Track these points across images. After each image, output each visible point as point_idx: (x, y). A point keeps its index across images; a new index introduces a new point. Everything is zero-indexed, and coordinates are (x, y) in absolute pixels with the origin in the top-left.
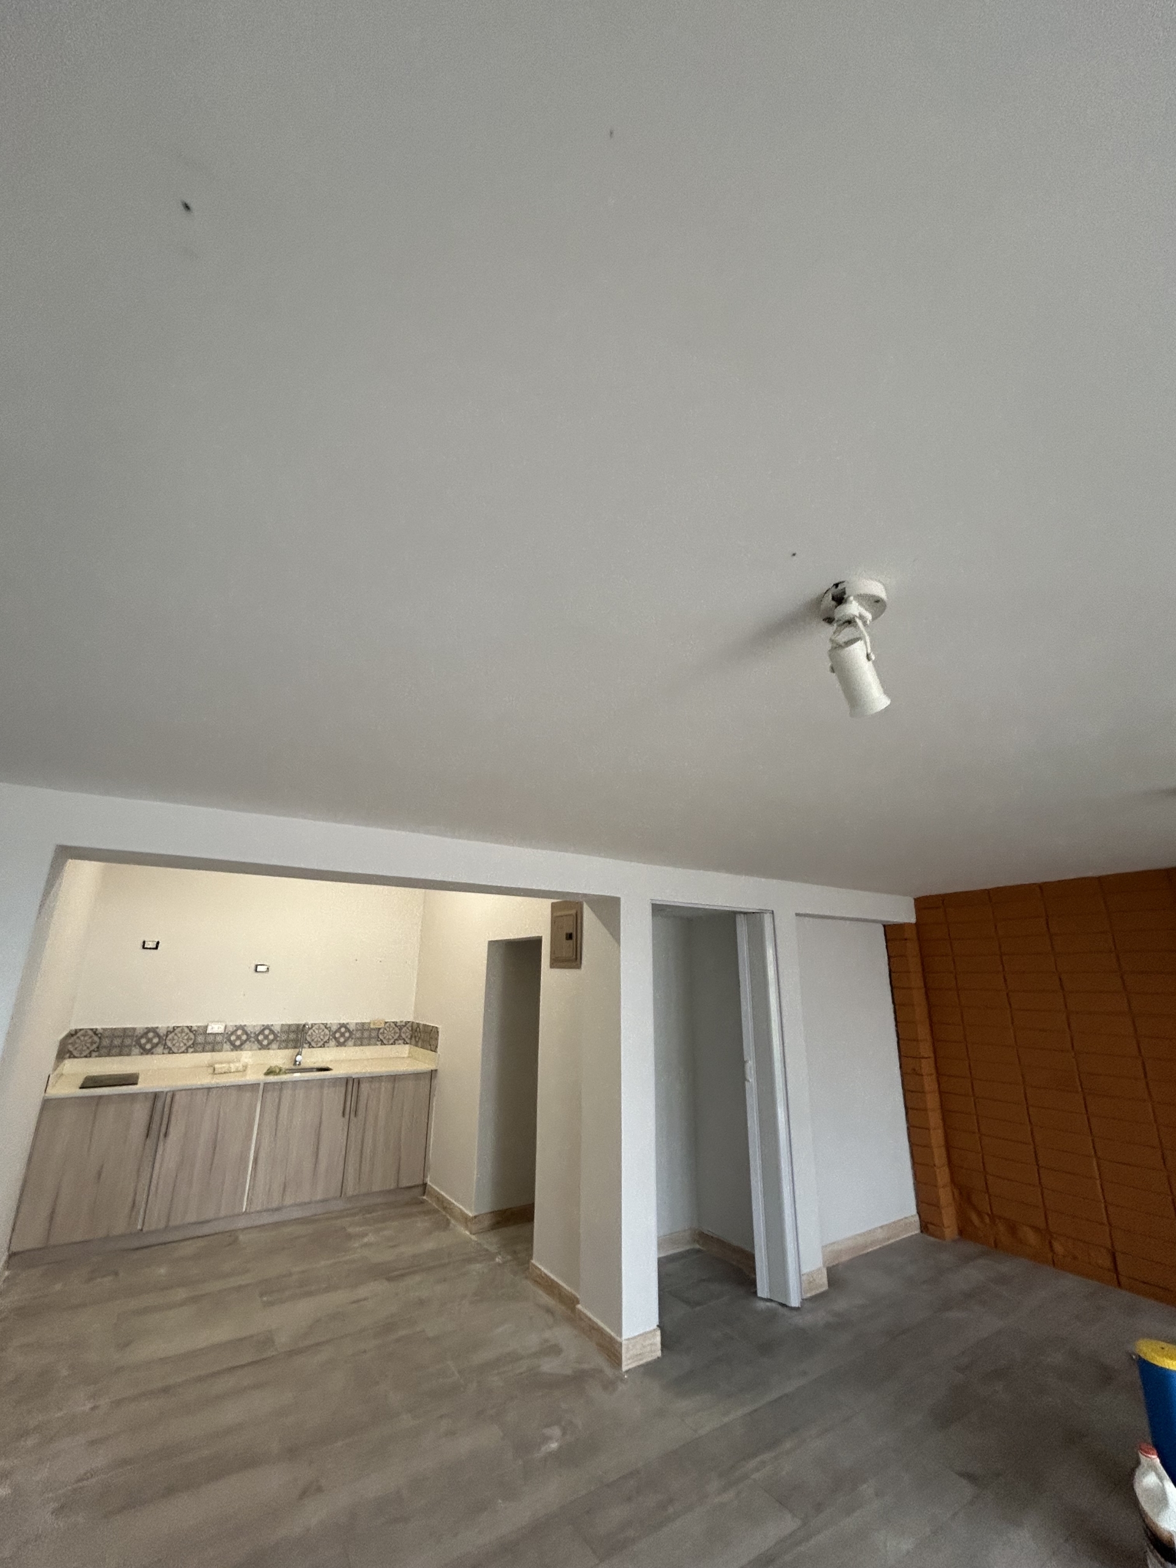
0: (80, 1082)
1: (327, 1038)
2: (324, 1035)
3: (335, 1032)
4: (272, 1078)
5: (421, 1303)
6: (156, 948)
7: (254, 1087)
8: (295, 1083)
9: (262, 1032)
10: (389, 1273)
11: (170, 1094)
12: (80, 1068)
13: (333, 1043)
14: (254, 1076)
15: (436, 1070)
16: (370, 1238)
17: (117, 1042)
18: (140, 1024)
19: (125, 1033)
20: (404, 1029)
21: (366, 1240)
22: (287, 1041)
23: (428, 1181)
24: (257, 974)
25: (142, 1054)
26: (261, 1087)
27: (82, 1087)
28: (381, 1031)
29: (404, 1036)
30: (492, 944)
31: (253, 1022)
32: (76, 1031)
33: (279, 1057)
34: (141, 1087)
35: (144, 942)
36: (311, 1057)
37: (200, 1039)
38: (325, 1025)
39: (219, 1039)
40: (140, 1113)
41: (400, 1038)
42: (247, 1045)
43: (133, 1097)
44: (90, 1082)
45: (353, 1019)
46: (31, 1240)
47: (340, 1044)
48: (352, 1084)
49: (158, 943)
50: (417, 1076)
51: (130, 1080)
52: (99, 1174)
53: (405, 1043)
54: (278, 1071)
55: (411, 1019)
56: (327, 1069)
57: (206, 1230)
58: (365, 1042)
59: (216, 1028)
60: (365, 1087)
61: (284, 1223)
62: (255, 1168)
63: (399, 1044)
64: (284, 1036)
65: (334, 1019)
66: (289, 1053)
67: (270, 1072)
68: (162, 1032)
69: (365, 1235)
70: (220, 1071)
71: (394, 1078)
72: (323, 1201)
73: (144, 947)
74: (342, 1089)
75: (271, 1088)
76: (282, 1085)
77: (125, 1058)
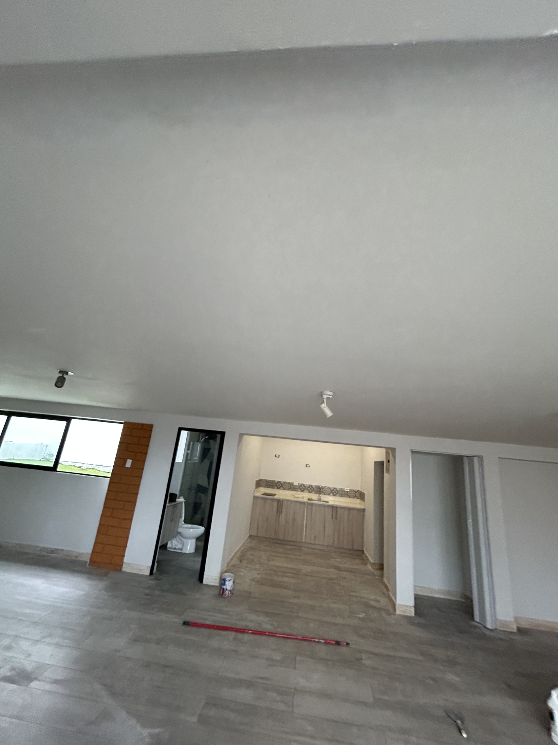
0: (262, 493)
2: (329, 491)
3: (332, 491)
4: (309, 502)
5: (345, 578)
6: (279, 457)
7: (304, 503)
8: (316, 504)
9: (309, 487)
10: (338, 569)
11: (282, 501)
12: (263, 490)
13: (332, 494)
14: (305, 500)
15: (365, 509)
16: (339, 560)
17: (271, 484)
18: (277, 480)
19: (273, 482)
20: (357, 493)
21: (337, 560)
22: (317, 491)
23: (364, 549)
24: (307, 468)
25: (277, 489)
26: (306, 503)
27: (262, 495)
28: (348, 492)
29: (357, 495)
30: (375, 462)
31: (307, 483)
32: (262, 479)
33: (314, 496)
34: (276, 497)
35: (276, 455)
36: (324, 497)
37: (292, 487)
38: (329, 487)
39: (297, 487)
40: (275, 504)
41: (356, 496)
42: (305, 491)
43: (273, 500)
44: (266, 494)
45: (338, 487)
46: (254, 533)
47: (334, 495)
48: (334, 508)
49: (279, 455)
50: (358, 510)
51: (274, 495)
52: (267, 519)
53: (358, 498)
54: (311, 499)
55: (359, 489)
56: (328, 502)
57: (294, 544)
58: (343, 495)
59: (296, 484)
60: (339, 509)
61: (315, 549)
62: (306, 530)
63: (356, 498)
64: (316, 490)
65: (332, 486)
66: (317, 495)
67: (309, 500)
68: (282, 483)
69: (337, 558)
70: (296, 497)
71: (350, 509)
72: (327, 546)
74: (331, 509)
75: (309, 505)
76: (312, 504)
77: (273, 489)
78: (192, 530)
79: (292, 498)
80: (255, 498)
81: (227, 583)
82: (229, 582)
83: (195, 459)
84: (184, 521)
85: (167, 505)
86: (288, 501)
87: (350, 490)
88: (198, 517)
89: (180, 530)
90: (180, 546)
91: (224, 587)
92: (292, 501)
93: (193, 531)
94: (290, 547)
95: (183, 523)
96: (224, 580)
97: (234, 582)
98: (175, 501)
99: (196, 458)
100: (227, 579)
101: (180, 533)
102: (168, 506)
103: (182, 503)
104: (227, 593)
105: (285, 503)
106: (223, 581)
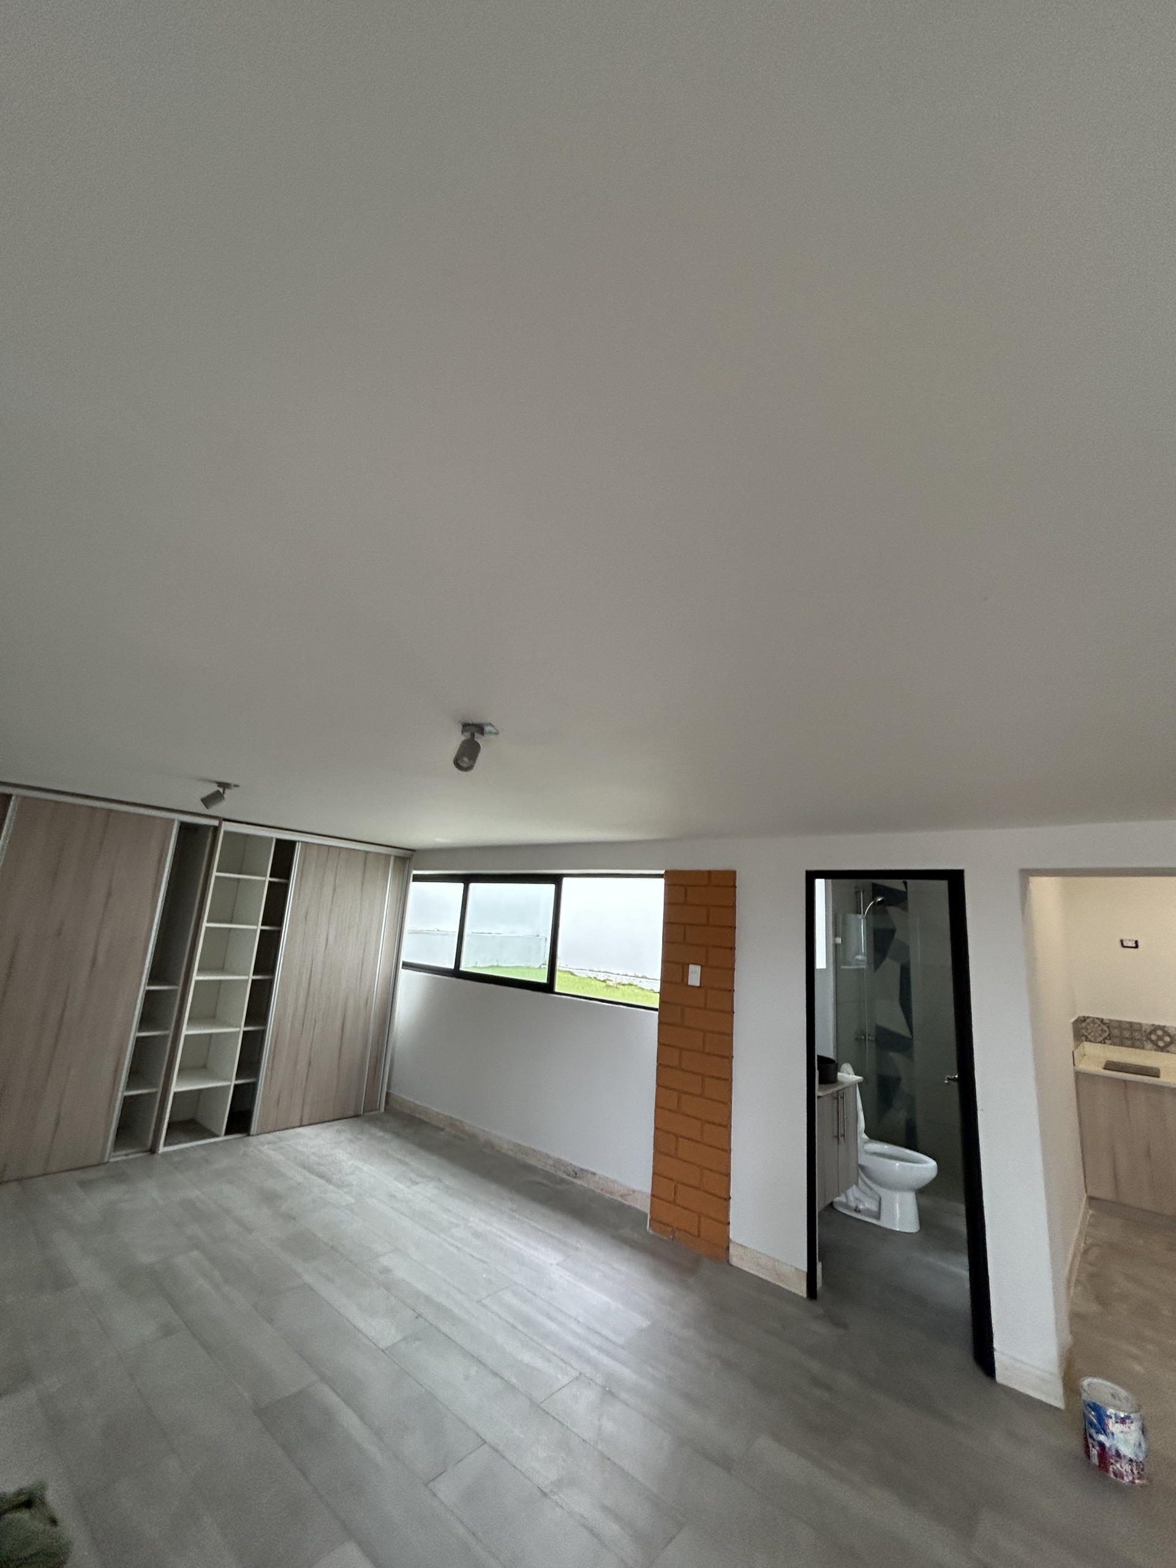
0: (1105, 1063)
6: (1137, 947)
12: (1099, 1051)
17: (1127, 1034)
18: (1147, 1020)
19: (1132, 1027)
25: (1157, 1050)
27: (1106, 1069)
34: (1164, 1079)
35: (1122, 941)
44: (1110, 1066)
46: (1104, 1191)
49: (1137, 942)
51: (1154, 1073)
73: (1124, 946)
77: (1138, 1051)
80: (1082, 1077)
81: (1113, 1426)
82: (1122, 1426)
83: (858, 960)
84: (867, 1133)
91: (1103, 1439)
93: (904, 1166)
95: (865, 1136)
96: (1095, 1408)
97: (1143, 1430)
98: (836, 1080)
100: (1110, 1411)
103: (852, 1085)
104: (1123, 1468)
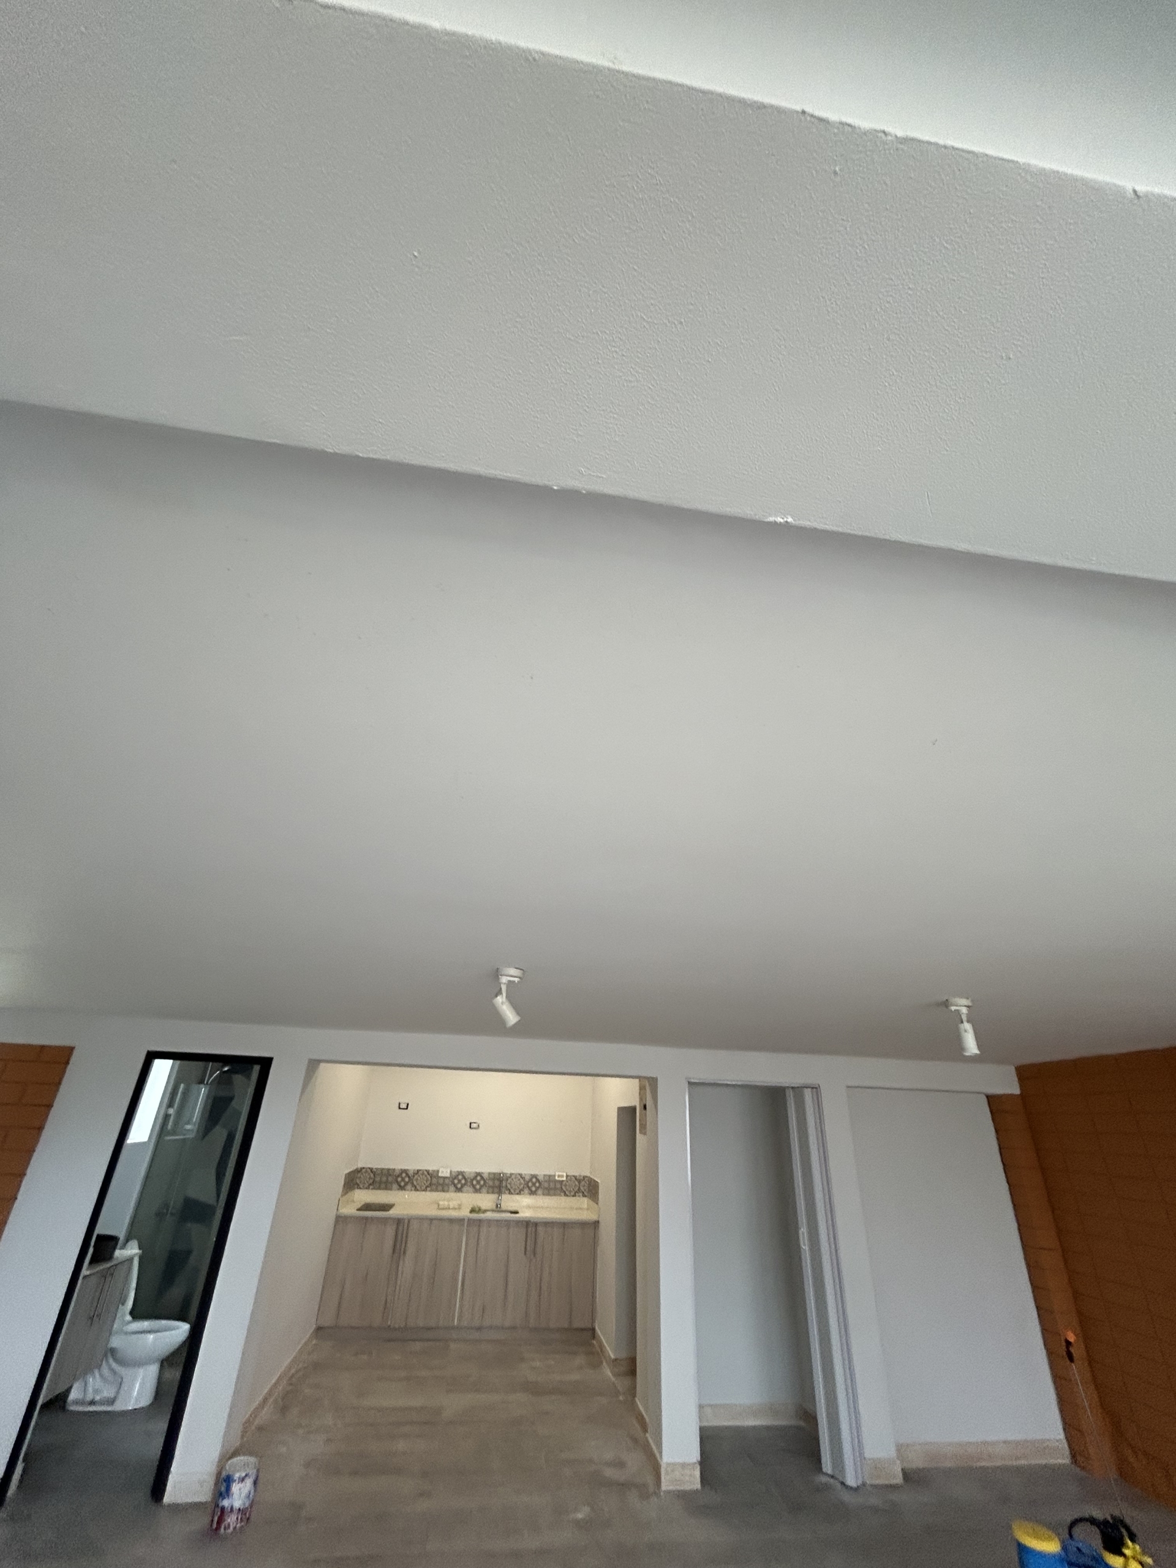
1: (522, 1186)
2: (520, 1184)
3: (528, 1182)
4: (475, 1216)
5: (546, 1414)
6: (407, 1109)
7: (460, 1221)
8: (489, 1222)
9: (475, 1178)
11: (406, 1221)
12: (363, 1196)
13: (526, 1191)
14: (465, 1213)
15: (598, 1222)
16: (537, 1363)
17: (384, 1179)
18: (398, 1165)
19: (389, 1172)
20: (583, 1183)
21: (533, 1364)
22: (493, 1187)
23: (596, 1325)
24: (472, 1131)
25: (398, 1189)
26: (466, 1221)
27: (358, 1210)
28: (563, 1183)
29: (581, 1189)
31: (469, 1169)
32: (362, 1169)
33: (485, 1200)
34: (392, 1212)
35: (400, 1104)
36: (510, 1201)
37: (434, 1181)
38: (520, 1175)
39: (447, 1181)
40: (390, 1231)
41: (579, 1191)
42: (465, 1189)
43: (385, 1221)
44: (367, 1207)
45: (541, 1171)
46: (328, 1321)
47: (532, 1193)
48: (530, 1226)
49: (408, 1104)
50: (583, 1224)
51: (389, 1207)
52: (366, 1276)
53: (584, 1196)
54: (477, 1209)
55: (587, 1173)
56: (516, 1212)
57: (429, 1334)
58: (552, 1192)
59: (445, 1173)
60: (540, 1229)
62: (463, 1291)
63: (579, 1196)
64: (491, 1183)
65: (527, 1171)
66: (494, 1197)
67: (472, 1211)
68: (411, 1173)
69: (534, 1360)
70: (444, 1207)
71: (564, 1225)
72: (512, 1328)
73: (400, 1108)
74: (523, 1230)
75: (474, 1224)
76: (480, 1221)
77: (389, 1191)
78: (151, 1337)
79: (432, 1212)
80: (340, 1220)
81: (235, 1488)
82: (241, 1485)
83: (188, 1130)
84: (131, 1313)
85: (85, 1272)
86: (421, 1219)
87: (567, 1176)
88: (176, 1293)
89: (116, 1342)
90: (108, 1392)
91: (226, 1503)
92: (431, 1220)
93: (155, 1339)
94: (417, 1346)
95: (129, 1318)
96: (228, 1480)
97: (255, 1483)
98: (110, 1257)
99: (188, 1127)
100: (237, 1476)
101: (113, 1351)
102: (85, 1277)
103: (130, 1260)
104: (231, 1520)
105: (415, 1225)
106: (223, 1484)
